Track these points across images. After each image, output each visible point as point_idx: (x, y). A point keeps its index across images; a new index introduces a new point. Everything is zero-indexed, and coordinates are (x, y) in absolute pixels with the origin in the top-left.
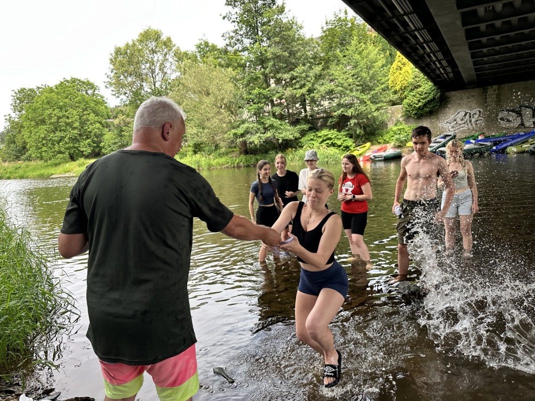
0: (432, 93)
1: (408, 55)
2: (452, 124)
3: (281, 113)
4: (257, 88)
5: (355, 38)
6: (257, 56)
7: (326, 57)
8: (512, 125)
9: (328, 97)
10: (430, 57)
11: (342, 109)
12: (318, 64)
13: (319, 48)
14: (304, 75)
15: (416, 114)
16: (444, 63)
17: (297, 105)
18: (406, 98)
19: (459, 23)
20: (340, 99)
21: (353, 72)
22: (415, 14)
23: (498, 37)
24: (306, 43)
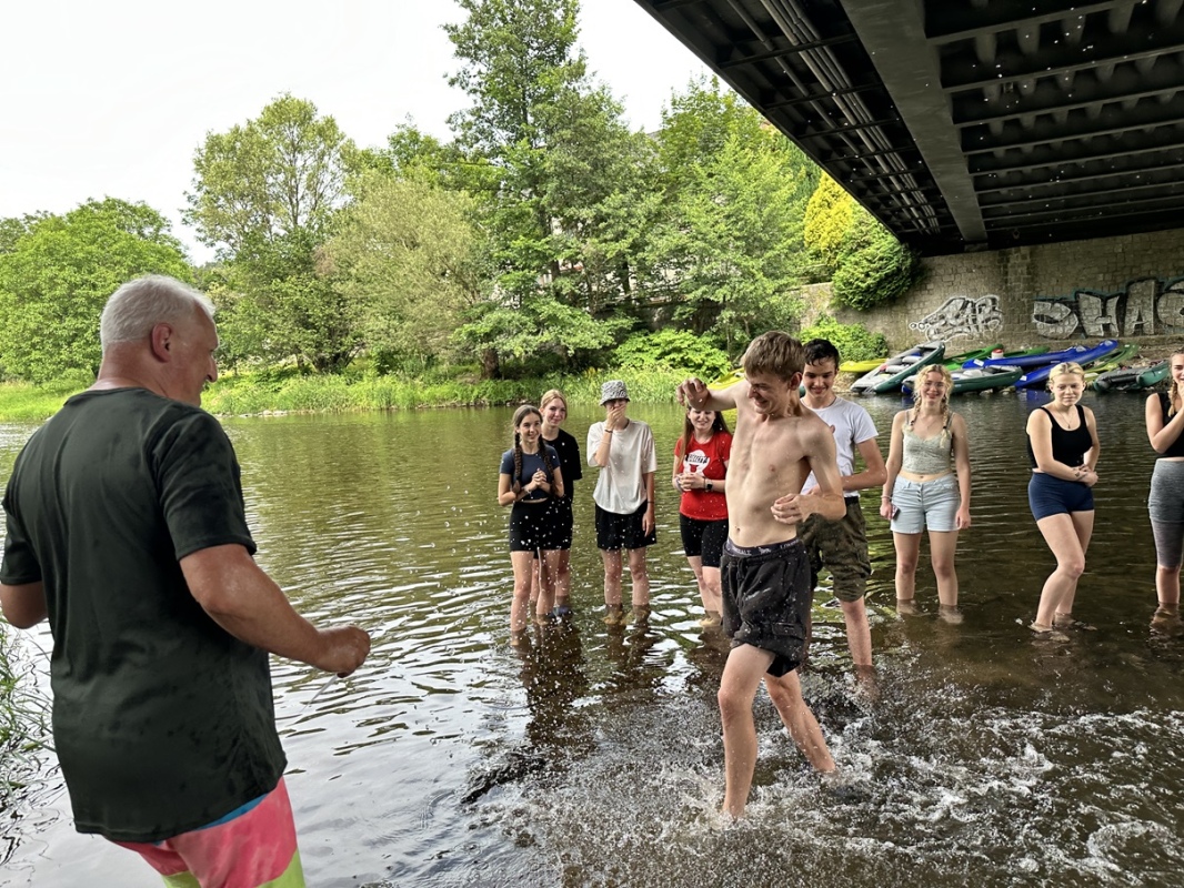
0: (895, 259)
1: (842, 177)
2: (937, 325)
3: (573, 291)
4: (521, 237)
5: (733, 137)
6: (522, 167)
7: (673, 175)
8: (1060, 330)
9: (675, 260)
10: (888, 183)
11: (704, 288)
12: (654, 190)
13: (658, 156)
14: (623, 212)
15: (860, 302)
16: (920, 197)
17: (609, 276)
18: (839, 268)
19: (947, 115)
20: (701, 266)
21: (728, 209)
22: (854, 94)
23: (1028, 147)
24: (631, 144)
